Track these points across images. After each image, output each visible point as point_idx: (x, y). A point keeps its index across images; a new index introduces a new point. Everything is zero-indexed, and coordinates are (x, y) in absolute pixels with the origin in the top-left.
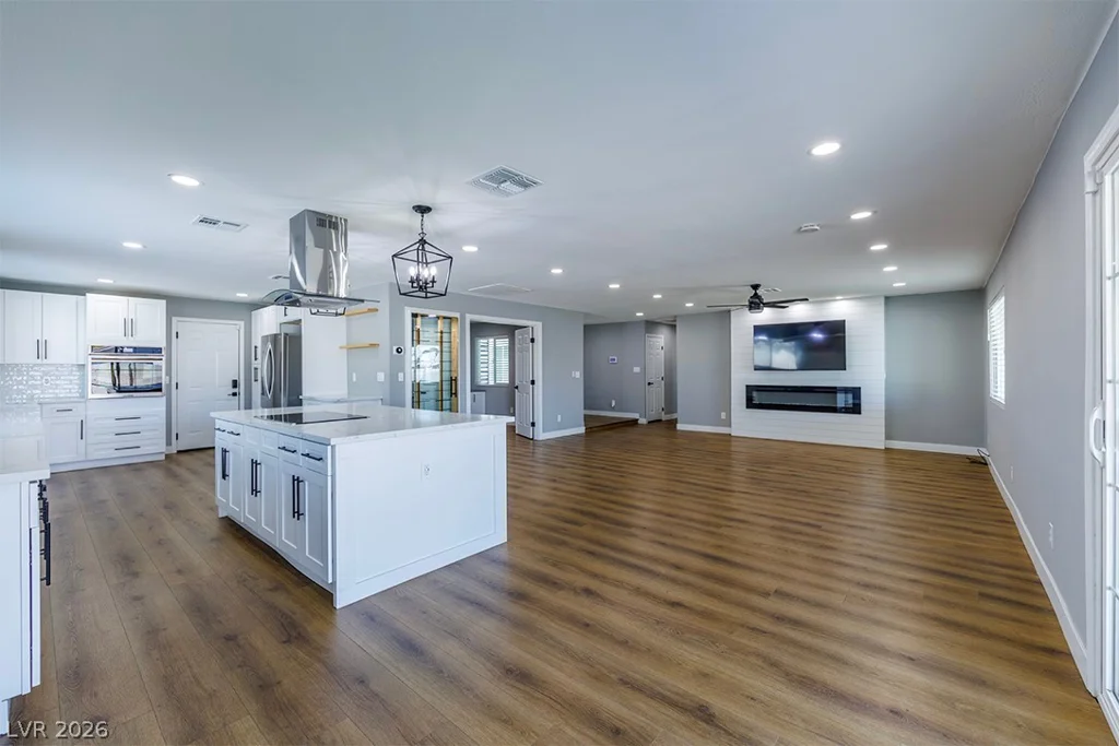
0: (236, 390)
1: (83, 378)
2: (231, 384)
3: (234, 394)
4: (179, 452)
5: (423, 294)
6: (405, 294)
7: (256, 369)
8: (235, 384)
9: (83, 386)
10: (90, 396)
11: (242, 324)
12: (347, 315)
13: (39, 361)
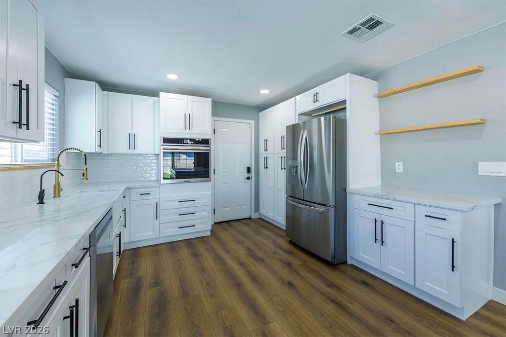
0: (249, 175)
1: (158, 166)
2: (246, 170)
3: (248, 178)
4: (216, 224)
7: (266, 158)
8: (249, 170)
10: (163, 181)
11: (253, 122)
12: (379, 97)
13: (130, 152)
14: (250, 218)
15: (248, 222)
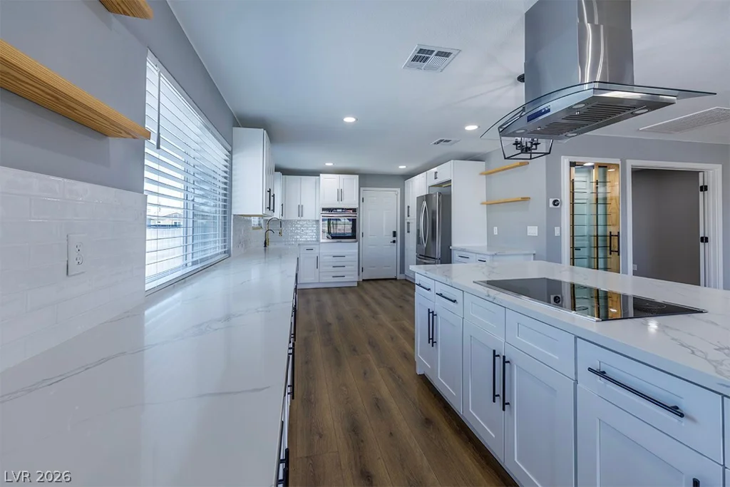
0: (395, 239)
1: (318, 229)
2: (392, 235)
3: (394, 242)
4: (363, 280)
5: (528, 156)
6: (508, 158)
7: (408, 223)
8: (395, 234)
9: (318, 234)
10: (322, 241)
11: (398, 190)
12: (486, 174)
13: (299, 218)
14: (396, 279)
15: (393, 281)
